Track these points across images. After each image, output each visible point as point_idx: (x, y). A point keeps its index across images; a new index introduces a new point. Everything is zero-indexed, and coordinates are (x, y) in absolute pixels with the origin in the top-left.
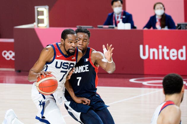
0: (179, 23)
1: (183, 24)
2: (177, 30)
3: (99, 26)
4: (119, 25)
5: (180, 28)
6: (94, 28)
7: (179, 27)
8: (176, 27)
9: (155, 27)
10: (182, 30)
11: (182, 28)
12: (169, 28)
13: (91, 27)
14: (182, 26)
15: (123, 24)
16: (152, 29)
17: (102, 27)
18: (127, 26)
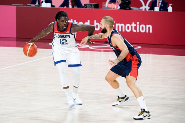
0: (85, 3)
1: (88, 5)
2: (84, 8)
3: (28, 5)
4: (42, 4)
5: (86, 8)
6: (25, 6)
7: (85, 6)
8: (83, 6)
9: (68, 6)
10: (87, 9)
11: (87, 7)
12: (77, 7)
13: (22, 5)
14: (87, 6)
15: (46, 3)
16: (65, 7)
17: (30, 6)
18: (48, 5)
